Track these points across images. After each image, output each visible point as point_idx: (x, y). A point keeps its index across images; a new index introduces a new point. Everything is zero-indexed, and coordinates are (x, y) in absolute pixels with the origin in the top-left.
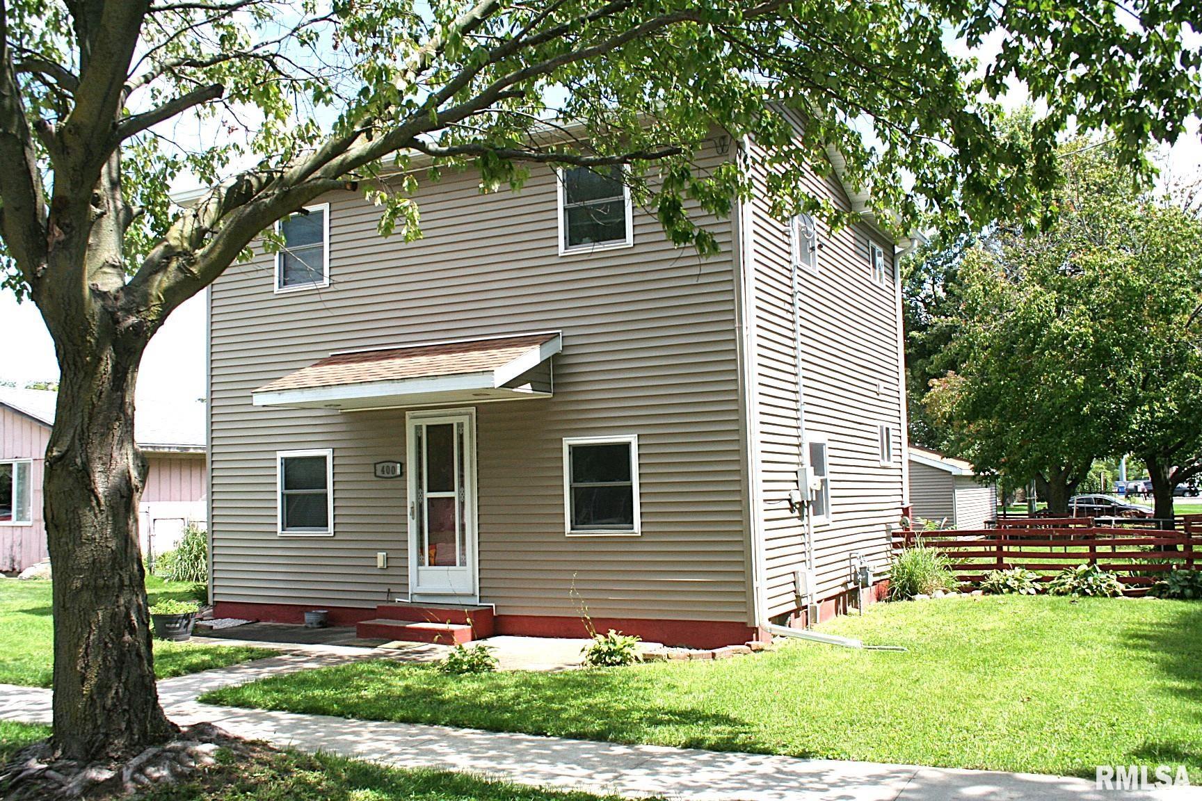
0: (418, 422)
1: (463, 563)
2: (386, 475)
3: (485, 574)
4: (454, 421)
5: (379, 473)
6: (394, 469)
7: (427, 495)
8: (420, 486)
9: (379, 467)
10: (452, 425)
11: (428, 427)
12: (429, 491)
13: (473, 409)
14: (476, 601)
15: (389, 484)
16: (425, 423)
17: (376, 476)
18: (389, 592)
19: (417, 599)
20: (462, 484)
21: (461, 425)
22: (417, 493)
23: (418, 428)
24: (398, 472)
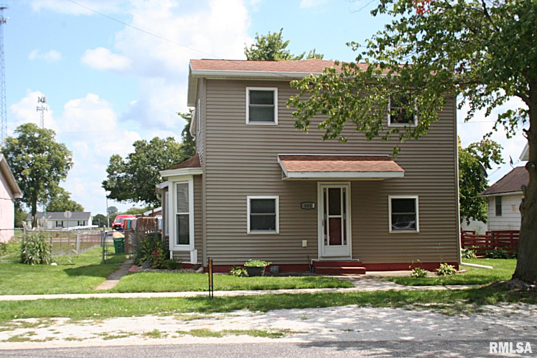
0: (325, 186)
1: (345, 244)
2: (307, 208)
3: (354, 248)
4: (341, 187)
5: (303, 207)
6: (311, 206)
7: (328, 216)
8: (325, 212)
9: (303, 205)
10: (340, 189)
11: (329, 189)
12: (330, 214)
13: (350, 183)
14: (351, 259)
15: (308, 212)
16: (327, 187)
17: (302, 208)
18: (308, 257)
19: (322, 259)
20: (345, 212)
21: (344, 189)
22: (324, 216)
23: (325, 189)
24: (313, 206)
